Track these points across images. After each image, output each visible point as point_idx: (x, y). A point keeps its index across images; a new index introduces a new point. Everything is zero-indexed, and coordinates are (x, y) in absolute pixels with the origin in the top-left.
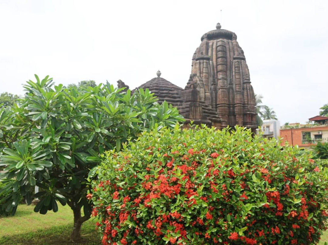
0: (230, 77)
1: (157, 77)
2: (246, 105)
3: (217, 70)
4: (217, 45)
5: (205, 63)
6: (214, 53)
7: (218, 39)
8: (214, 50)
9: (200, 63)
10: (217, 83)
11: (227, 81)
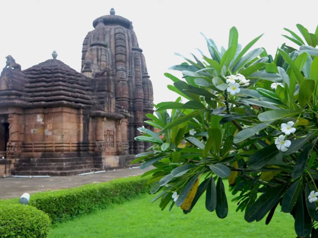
0: (129, 69)
1: (52, 58)
2: (147, 101)
3: (116, 60)
4: (115, 32)
5: (103, 50)
6: (112, 40)
7: (115, 25)
8: (113, 37)
9: (97, 49)
10: (116, 75)
11: (126, 73)
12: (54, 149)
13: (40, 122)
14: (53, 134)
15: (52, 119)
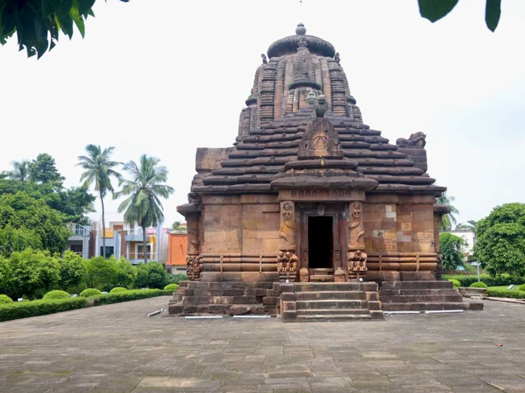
8: (327, 75)
12: (418, 265)
13: (393, 218)
14: (413, 240)
15: (411, 213)
